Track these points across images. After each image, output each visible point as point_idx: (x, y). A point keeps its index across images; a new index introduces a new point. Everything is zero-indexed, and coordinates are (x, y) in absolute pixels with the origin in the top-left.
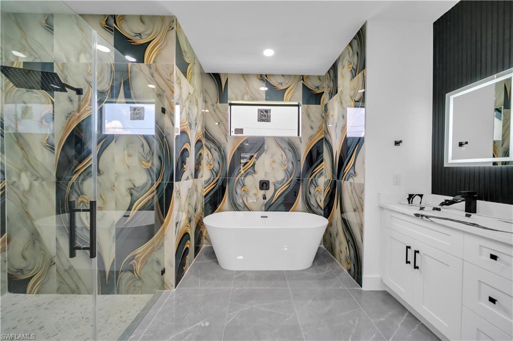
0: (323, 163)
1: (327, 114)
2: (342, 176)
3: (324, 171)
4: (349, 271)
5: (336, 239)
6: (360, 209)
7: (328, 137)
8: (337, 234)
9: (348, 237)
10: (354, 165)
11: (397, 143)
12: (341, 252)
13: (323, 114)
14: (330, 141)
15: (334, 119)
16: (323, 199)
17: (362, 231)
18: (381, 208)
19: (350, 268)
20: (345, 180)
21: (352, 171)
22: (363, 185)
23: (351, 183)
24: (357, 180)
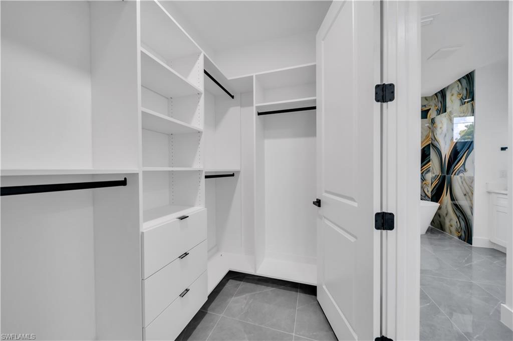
0: (430, 163)
1: (434, 126)
2: (451, 172)
3: (431, 168)
4: (460, 237)
5: (446, 218)
6: (470, 194)
7: (435, 143)
8: (447, 214)
9: (458, 214)
10: (464, 164)
11: (503, 149)
12: (451, 226)
13: (430, 126)
14: (438, 146)
15: (442, 130)
16: (430, 190)
17: (472, 208)
18: (489, 193)
19: (461, 235)
20: (455, 174)
21: (462, 168)
22: (473, 177)
23: (461, 177)
24: (466, 175)
